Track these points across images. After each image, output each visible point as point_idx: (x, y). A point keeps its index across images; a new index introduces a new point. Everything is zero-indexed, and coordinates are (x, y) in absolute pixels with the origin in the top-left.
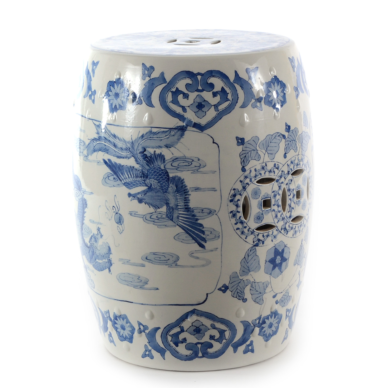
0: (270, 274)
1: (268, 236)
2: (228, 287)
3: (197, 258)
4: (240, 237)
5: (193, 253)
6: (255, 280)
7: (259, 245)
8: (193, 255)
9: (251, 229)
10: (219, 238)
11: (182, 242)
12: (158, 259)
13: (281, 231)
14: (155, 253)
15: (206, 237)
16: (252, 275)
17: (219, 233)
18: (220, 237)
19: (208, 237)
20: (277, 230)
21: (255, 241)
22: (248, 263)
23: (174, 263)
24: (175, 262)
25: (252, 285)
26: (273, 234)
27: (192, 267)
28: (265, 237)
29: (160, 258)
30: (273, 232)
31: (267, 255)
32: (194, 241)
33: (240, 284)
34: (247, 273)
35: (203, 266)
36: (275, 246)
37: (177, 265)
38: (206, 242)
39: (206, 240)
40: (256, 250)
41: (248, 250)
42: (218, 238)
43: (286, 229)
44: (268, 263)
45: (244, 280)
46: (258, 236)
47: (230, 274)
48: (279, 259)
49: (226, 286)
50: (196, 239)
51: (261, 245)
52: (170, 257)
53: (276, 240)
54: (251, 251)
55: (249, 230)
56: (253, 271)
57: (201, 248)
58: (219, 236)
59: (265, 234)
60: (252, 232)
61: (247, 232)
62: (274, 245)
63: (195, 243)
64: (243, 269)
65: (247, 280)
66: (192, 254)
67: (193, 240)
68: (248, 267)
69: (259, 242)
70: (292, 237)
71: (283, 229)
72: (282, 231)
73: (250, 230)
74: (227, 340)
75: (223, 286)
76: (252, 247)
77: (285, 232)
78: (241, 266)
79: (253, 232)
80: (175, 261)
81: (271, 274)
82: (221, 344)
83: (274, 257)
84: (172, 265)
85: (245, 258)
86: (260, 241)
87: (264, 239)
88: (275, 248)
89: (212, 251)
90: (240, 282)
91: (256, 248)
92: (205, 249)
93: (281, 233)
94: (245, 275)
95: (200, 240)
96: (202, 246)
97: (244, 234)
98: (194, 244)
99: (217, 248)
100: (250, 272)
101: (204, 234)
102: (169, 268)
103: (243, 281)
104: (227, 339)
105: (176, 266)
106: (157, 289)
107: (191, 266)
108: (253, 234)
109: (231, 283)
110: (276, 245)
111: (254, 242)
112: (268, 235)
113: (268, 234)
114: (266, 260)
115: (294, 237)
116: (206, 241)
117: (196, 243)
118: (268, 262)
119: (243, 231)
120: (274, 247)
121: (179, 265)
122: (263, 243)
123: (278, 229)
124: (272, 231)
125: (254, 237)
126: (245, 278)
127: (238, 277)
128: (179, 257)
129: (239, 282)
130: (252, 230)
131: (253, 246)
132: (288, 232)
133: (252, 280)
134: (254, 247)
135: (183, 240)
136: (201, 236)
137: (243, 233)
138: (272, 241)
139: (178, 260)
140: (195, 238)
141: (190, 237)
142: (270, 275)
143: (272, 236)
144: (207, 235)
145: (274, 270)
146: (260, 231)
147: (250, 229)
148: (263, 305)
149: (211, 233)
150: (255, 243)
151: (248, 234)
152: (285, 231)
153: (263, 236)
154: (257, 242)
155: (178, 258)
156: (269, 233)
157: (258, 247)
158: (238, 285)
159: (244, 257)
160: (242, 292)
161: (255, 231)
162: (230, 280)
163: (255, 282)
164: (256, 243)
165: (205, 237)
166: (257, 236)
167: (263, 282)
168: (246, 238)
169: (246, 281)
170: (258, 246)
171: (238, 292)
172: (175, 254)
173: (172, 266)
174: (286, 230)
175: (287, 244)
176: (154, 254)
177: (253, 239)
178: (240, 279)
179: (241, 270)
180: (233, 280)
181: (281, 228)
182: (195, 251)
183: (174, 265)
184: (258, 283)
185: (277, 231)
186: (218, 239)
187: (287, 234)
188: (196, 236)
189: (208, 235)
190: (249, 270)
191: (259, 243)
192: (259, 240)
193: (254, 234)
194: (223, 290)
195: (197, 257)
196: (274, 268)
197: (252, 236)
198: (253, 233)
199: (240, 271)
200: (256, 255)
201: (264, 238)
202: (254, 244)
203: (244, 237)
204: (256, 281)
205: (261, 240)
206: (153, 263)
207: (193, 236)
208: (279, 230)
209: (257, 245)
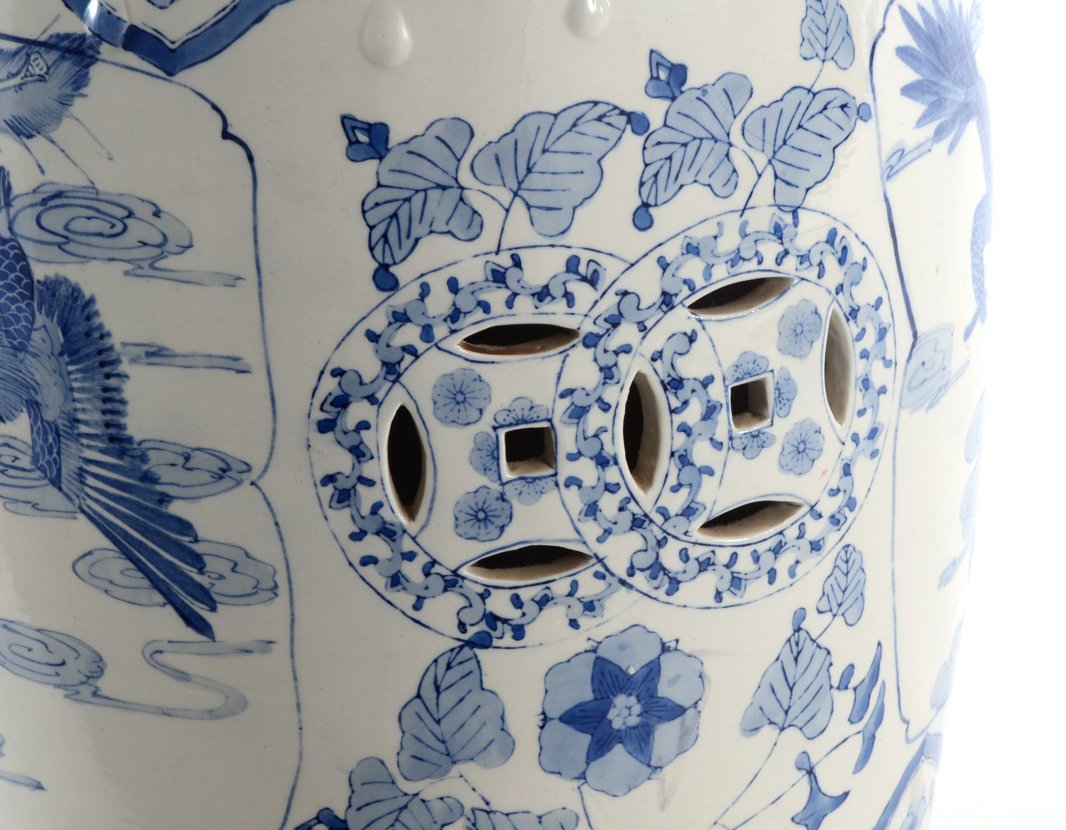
0: (578, 778)
1: (543, 602)
2: (345, 822)
3: (182, 676)
4: (383, 598)
5: (161, 652)
6: (487, 804)
7: (494, 640)
8: (158, 657)
9: (440, 564)
10: (276, 595)
11: (106, 591)
12: (24, 652)
13: (630, 580)
14: (10, 625)
15: (213, 585)
16: (466, 777)
17: (275, 571)
18: (279, 591)
19: (218, 589)
20: (598, 576)
21: (472, 625)
22: (442, 722)
23: (83, 683)
24: (91, 681)
25: (474, 825)
26: (579, 594)
27: (165, 714)
28: (530, 608)
29: (30, 650)
30: (575, 585)
31: (546, 691)
32: (159, 598)
33: (405, 816)
34: (440, 766)
35: (212, 714)
36: (594, 651)
37: (99, 693)
38: (213, 609)
39: (216, 597)
40: (478, 662)
41: (436, 661)
42: (271, 595)
43: (663, 569)
44: (556, 727)
45: (425, 798)
46: (486, 600)
47: (350, 764)
48: (630, 708)
49: (336, 817)
50: (169, 588)
51: (508, 640)
52: (69, 656)
53: (598, 620)
54: (449, 667)
55: (433, 570)
56: (472, 759)
57: (190, 634)
58: (276, 586)
59: (526, 595)
60: (446, 581)
61: (423, 577)
62: (589, 645)
63: (165, 604)
64: (414, 748)
65: (442, 799)
66: (156, 652)
67: (155, 591)
68: (443, 742)
69: (495, 629)
70: (712, 602)
71: (642, 570)
72: (640, 580)
73: (437, 569)
75: (317, 818)
76: (452, 650)
77: (656, 583)
78: (403, 732)
79: (457, 582)
80: (90, 675)
81: (583, 777)
83: (595, 699)
84: (78, 693)
85: (418, 696)
86: (499, 624)
87: (524, 614)
88: (598, 658)
89: (247, 651)
90: (406, 807)
91: (476, 656)
92: (213, 639)
93: (631, 587)
94: (428, 777)
95: (186, 593)
96: (201, 626)
97: (404, 589)
98: (159, 610)
99: (270, 642)
100: (454, 763)
101: (201, 571)
102: (67, 700)
103: (423, 801)
105: (96, 700)
106: (39, 787)
107: (158, 708)
108: (457, 589)
109: (358, 809)
110: (599, 643)
111: (462, 627)
112: (546, 595)
113: (547, 592)
114: (543, 713)
115: (724, 603)
116: (214, 602)
117: (169, 609)
118: (557, 722)
119: (399, 571)
120: (592, 656)
121: (106, 698)
122: (519, 632)
123: (607, 569)
124: (570, 580)
125: (461, 602)
126: (431, 789)
127: (393, 783)
128: (101, 659)
129: (402, 804)
130: (449, 573)
131: (461, 643)
132: (679, 582)
133: (471, 801)
134: (466, 649)
135: (111, 582)
136: (187, 576)
137: (396, 580)
138: (574, 624)
139: (102, 671)
140: (164, 581)
141: (140, 575)
142: (576, 783)
143: (572, 601)
144: (216, 576)
145: (600, 760)
146: (498, 577)
147: (436, 566)
149: (233, 570)
150: (472, 631)
151: (427, 588)
152: (655, 578)
153: (517, 602)
154: (483, 626)
155: (100, 664)
156: (548, 588)
157: (490, 650)
158: (396, 820)
159: (414, 692)
161: (463, 578)
162: (353, 792)
163: (488, 813)
164: (479, 633)
165: (207, 586)
166: (477, 601)
167: (540, 814)
168: (417, 607)
169: (437, 806)
170: (487, 647)
172: (89, 648)
173: (78, 697)
174: (665, 574)
175: (677, 641)
176: (5, 626)
177: (458, 614)
178: (406, 794)
179: (402, 753)
180: (365, 794)
181: (628, 565)
182: (170, 642)
183: (86, 691)
184: (507, 815)
185: (604, 577)
186: (272, 599)
187: (669, 593)
188: (165, 574)
189: (221, 577)
190: (448, 755)
191: (493, 633)
192: (492, 619)
193: (461, 590)
195: (182, 672)
196: (598, 749)
197: (453, 600)
198: (454, 586)
199: (398, 754)
200: (483, 689)
201: (519, 613)
202: (466, 637)
203: (405, 600)
204: (493, 807)
205: (505, 621)
206: (8, 665)
207: (154, 573)
208: (613, 574)
209: (483, 642)
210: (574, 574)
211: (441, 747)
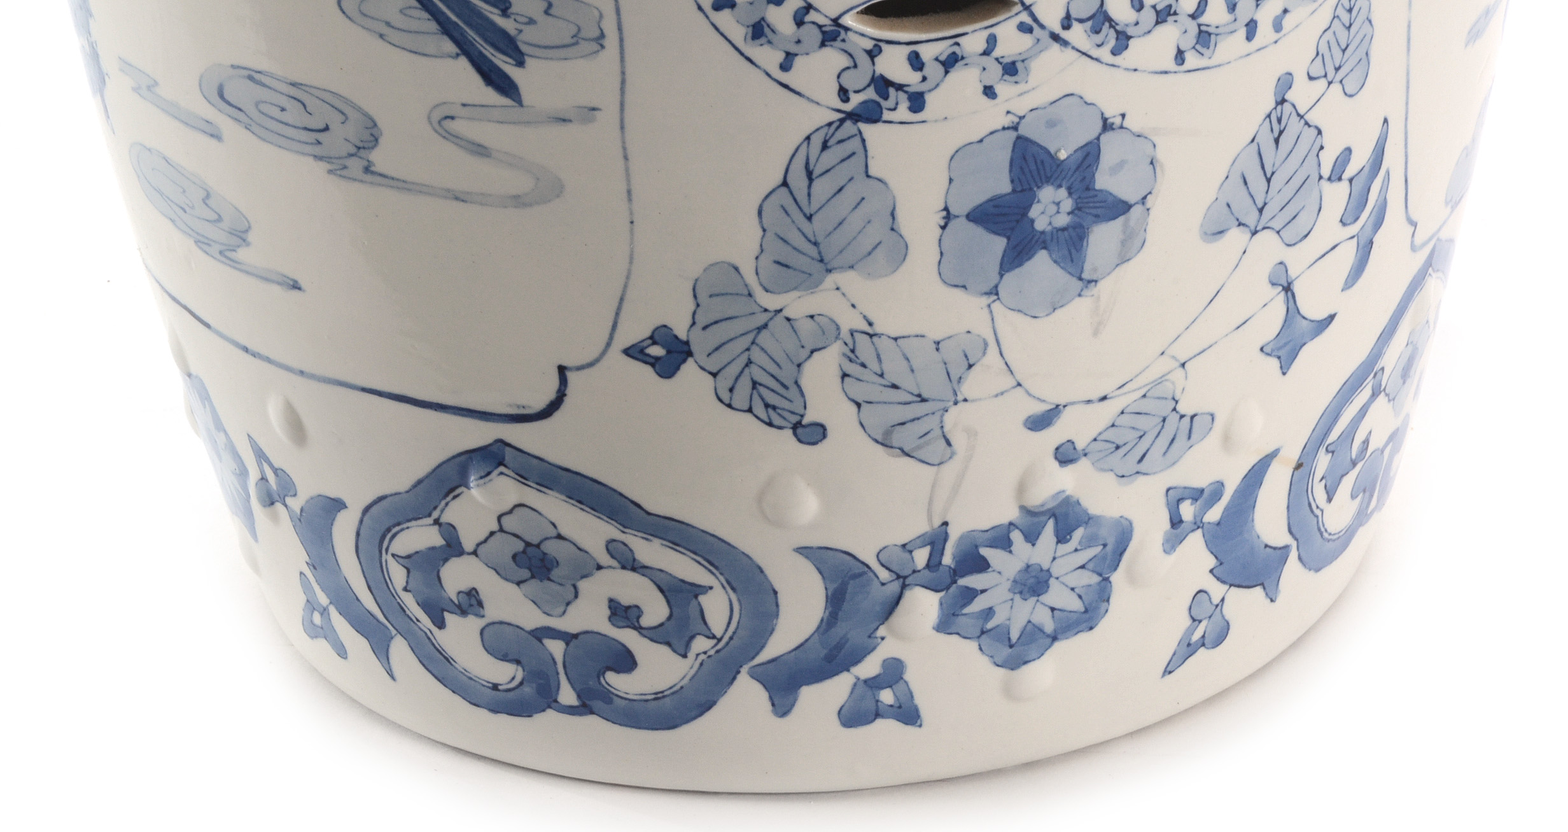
0: (988, 294)
1: (950, 62)
2: (687, 343)
3: (480, 150)
4: (742, 54)
5: (452, 118)
6: (870, 324)
7: (885, 112)
8: (448, 124)
9: (816, 10)
10: (602, 47)
11: (381, 36)
12: (276, 113)
13: (1065, 35)
14: (257, 76)
15: (521, 31)
16: (843, 289)
17: (601, 16)
18: (606, 42)
19: (527, 37)
20: (1024, 28)
21: (856, 92)
22: (814, 218)
23: (351, 155)
24: (362, 153)
25: (853, 351)
26: (997, 53)
27: (457, 199)
28: (933, 70)
29: (283, 110)
30: (992, 41)
31: (951, 180)
32: (450, 47)
33: (764, 338)
34: (810, 274)
35: (518, 201)
36: (1015, 128)
37: (373, 169)
38: (520, 64)
39: (524, 48)
40: (863, 141)
41: (808, 138)
42: (596, 47)
43: (1109, 19)
44: (960, 225)
45: (791, 316)
46: (876, 60)
47: (695, 270)
48: (1058, 204)
49: (676, 337)
50: (463, 34)
51: (903, 113)
52: (334, 120)
53: (1022, 87)
54: (825, 146)
55: (808, 18)
56: (852, 267)
57: (490, 96)
58: (602, 35)
59: (928, 52)
60: (824, 33)
61: (794, 27)
62: (1007, 121)
63: (458, 55)
64: (778, 250)
65: (812, 317)
66: (446, 117)
67: (445, 38)
68: (816, 244)
69: (886, 98)
70: (1170, 65)
71: (1081, 21)
72: (1077, 35)
73: (812, 16)
74: (719, 640)
75: (651, 337)
76: (830, 124)
77: (1099, 38)
78: (764, 230)
79: (839, 34)
80: (361, 145)
81: (994, 292)
82: (685, 656)
83: (1014, 191)
84: (345, 167)
85: (785, 184)
86: (892, 91)
87: (924, 79)
88: (1019, 138)
89: (564, 120)
90: (765, 326)
91: (860, 132)
92: (520, 102)
93: (1065, 43)
94: (795, 288)
95: (486, 40)
96: (505, 86)
97: (769, 42)
98: (451, 62)
99: (594, 109)
100: (829, 271)
101: (505, 13)
102: (332, 177)
103: (788, 319)
104: (718, 635)
105: (369, 178)
106: (296, 286)
107: (448, 190)
108: (838, 44)
109: (705, 328)
110: (1022, 118)
111: (844, 94)
112: (954, 53)
113: (956, 49)
114: (946, 209)
115: (1187, 66)
116: (522, 54)
117: (463, 62)
118: (963, 220)
119: (763, 19)
120: (1013, 135)
121: (381, 175)
122: (917, 102)
123: (1035, 20)
124: (986, 33)
125: (843, 61)
126: (798, 304)
127: (750, 295)
128: (375, 125)
129: (760, 323)
130: (828, 22)
131: (841, 116)
132: (1129, 38)
133: (849, 321)
134: (848, 123)
135: (388, 24)
136: (487, 19)
137: (759, 31)
138: (989, 92)
139: (376, 140)
140: (456, 23)
141: (426, 15)
142: (985, 300)
143: (988, 61)
144: (525, 20)
145: (1017, 271)
146: (891, 29)
147: (812, 11)
148: (950, 470)
149: (547, 12)
150: (856, 100)
151: (799, 42)
152: (1098, 32)
153: (916, 62)
154: (871, 94)
155: (374, 131)
156: (958, 44)
157: (880, 125)
158: (753, 343)
159: (779, 178)
160: (786, 387)
161: (847, 29)
162: (698, 305)
163: (871, 336)
164: (865, 102)
165: (512, 32)
166: (864, 60)
167: (937, 338)
168: (785, 67)
169: (805, 327)
170: (875, 121)
171: (755, 384)
172: (359, 109)
173: (344, 173)
174: (1111, 26)
175: (1123, 116)
176: (250, 78)
177: (839, 77)
178: (766, 310)
179: (762, 258)
180: (713, 309)
181: (1062, 14)
182: (464, 105)
183: (356, 165)
184: (896, 339)
185: (1030, 30)
186: (597, 52)
187: (1115, 52)
188: (458, 16)
189: (531, 21)
190: (822, 261)
191: (884, 104)
192: (883, 85)
193: (842, 45)
194: (657, 359)
195: (479, 145)
196: (1015, 257)
197: (832, 59)
198: (834, 39)
199: (757, 258)
200: (868, 176)
201: (918, 76)
202: (848, 107)
203: (770, 57)
204: (878, 329)
205: (900, 87)
206: (255, 128)
207: (443, 13)
208: (1042, 27)
209: (870, 114)
210: (992, 26)
211: (812, 251)
